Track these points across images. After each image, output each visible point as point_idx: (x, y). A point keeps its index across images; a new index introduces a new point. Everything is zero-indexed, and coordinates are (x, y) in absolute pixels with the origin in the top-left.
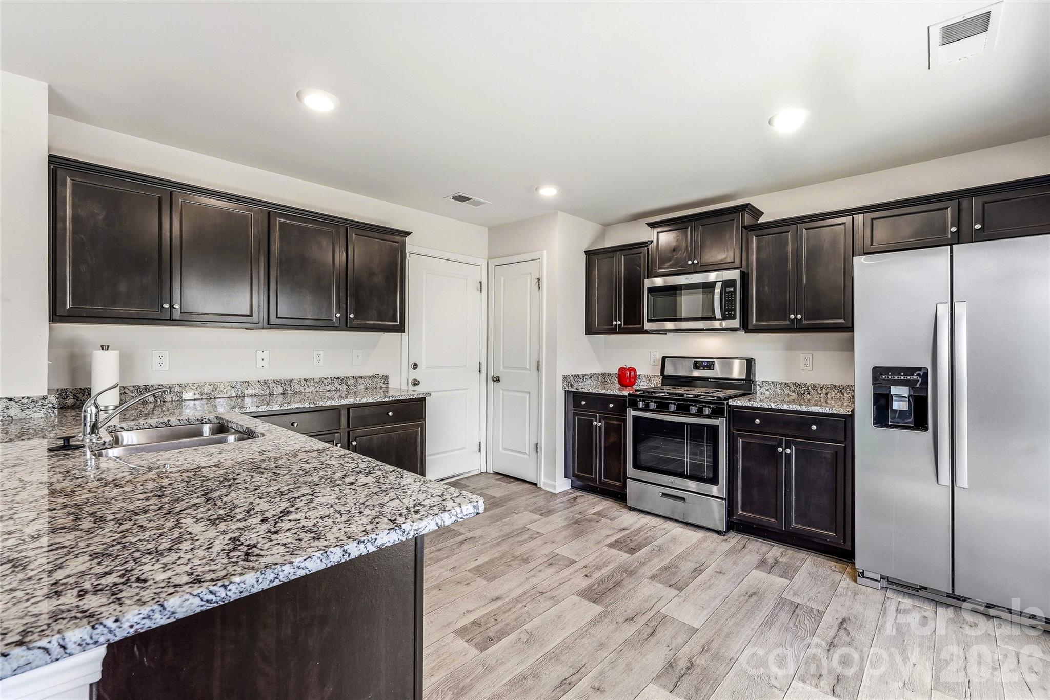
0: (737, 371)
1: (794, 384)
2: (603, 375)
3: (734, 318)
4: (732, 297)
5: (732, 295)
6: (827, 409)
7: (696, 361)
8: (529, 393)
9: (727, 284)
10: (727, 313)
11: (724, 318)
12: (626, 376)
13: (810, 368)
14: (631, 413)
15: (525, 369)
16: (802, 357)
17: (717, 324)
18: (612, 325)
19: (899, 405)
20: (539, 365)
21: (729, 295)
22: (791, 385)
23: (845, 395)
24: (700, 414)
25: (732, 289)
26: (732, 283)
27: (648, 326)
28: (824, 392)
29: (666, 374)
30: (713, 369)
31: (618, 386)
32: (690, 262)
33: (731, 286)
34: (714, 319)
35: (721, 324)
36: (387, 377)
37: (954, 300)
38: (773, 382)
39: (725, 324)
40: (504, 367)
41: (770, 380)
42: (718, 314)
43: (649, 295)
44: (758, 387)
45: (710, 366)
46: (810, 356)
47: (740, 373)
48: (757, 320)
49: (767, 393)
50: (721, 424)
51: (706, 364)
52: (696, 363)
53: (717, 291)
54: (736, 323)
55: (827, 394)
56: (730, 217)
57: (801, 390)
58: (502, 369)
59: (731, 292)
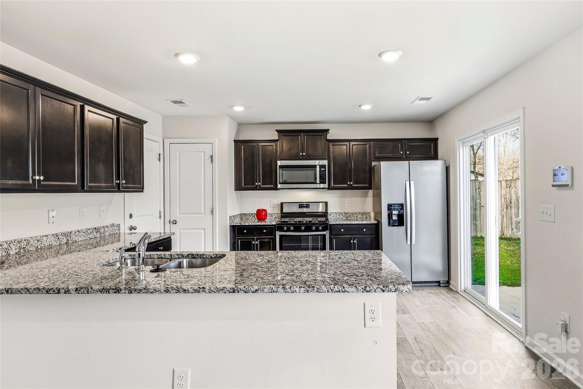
0: (321, 209)
1: (344, 213)
2: (241, 214)
3: (325, 183)
4: (324, 173)
5: (324, 172)
6: (369, 222)
7: (300, 204)
8: (205, 229)
9: (322, 166)
10: (321, 181)
11: (321, 183)
12: (261, 214)
13: (350, 205)
14: (278, 234)
15: (201, 214)
16: (347, 200)
17: (318, 186)
18: (254, 184)
19: (395, 218)
20: (212, 211)
21: (322, 172)
22: (343, 213)
23: (364, 216)
24: (317, 230)
25: (323, 169)
26: (323, 166)
27: (279, 186)
28: (356, 215)
29: (284, 211)
30: (309, 208)
31: (257, 221)
32: (301, 154)
33: (323, 168)
34: (316, 183)
35: (320, 186)
36: (119, 225)
37: (410, 180)
38: (335, 213)
39: (322, 186)
40: (180, 213)
41: (334, 212)
42: (318, 181)
43: (280, 170)
44: (329, 215)
45: (307, 206)
46: (350, 200)
47: (322, 209)
48: (334, 184)
49: (333, 218)
50: (327, 233)
51: (305, 205)
52: (300, 205)
53: (318, 169)
54: (326, 185)
55: (357, 216)
56: (320, 134)
57: (347, 215)
58: (178, 214)
59: (323, 171)
